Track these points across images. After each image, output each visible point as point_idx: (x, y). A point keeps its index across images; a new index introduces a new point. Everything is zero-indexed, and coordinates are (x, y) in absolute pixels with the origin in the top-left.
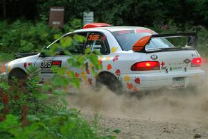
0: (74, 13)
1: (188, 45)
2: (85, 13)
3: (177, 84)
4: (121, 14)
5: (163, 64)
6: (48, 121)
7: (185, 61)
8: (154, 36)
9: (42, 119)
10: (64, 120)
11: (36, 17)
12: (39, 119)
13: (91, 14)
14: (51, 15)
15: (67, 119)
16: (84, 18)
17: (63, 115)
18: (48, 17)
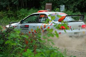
0: (56, 6)
1: (80, 20)
2: (61, 6)
3: (76, 35)
4: (77, 6)
5: (70, 27)
6: (45, 52)
7: (79, 26)
8: (67, 16)
9: (42, 51)
10: (52, 52)
11: (40, 7)
12: (41, 51)
13: (64, 6)
14: (46, 6)
15: (53, 52)
16: (61, 8)
17: (52, 50)
18: (45, 7)
